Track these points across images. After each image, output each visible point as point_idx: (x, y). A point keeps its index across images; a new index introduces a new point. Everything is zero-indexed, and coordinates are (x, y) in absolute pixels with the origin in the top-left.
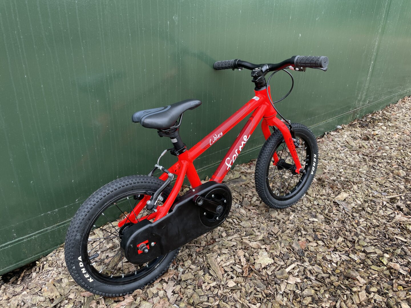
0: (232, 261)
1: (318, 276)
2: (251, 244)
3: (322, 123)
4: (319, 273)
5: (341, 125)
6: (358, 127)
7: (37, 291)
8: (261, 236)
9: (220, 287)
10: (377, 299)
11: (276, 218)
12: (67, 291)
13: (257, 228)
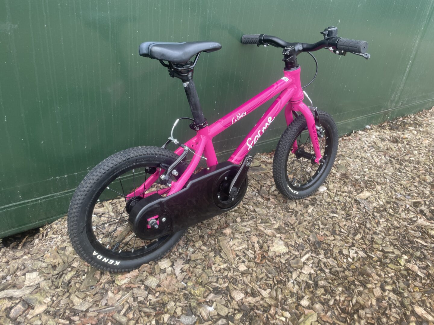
0: (245, 246)
1: (332, 269)
2: (265, 231)
3: (350, 121)
4: (334, 267)
5: (370, 125)
6: (387, 129)
7: (39, 256)
8: (277, 225)
9: (230, 270)
10: (392, 298)
11: (293, 210)
12: (70, 259)
13: (273, 217)
